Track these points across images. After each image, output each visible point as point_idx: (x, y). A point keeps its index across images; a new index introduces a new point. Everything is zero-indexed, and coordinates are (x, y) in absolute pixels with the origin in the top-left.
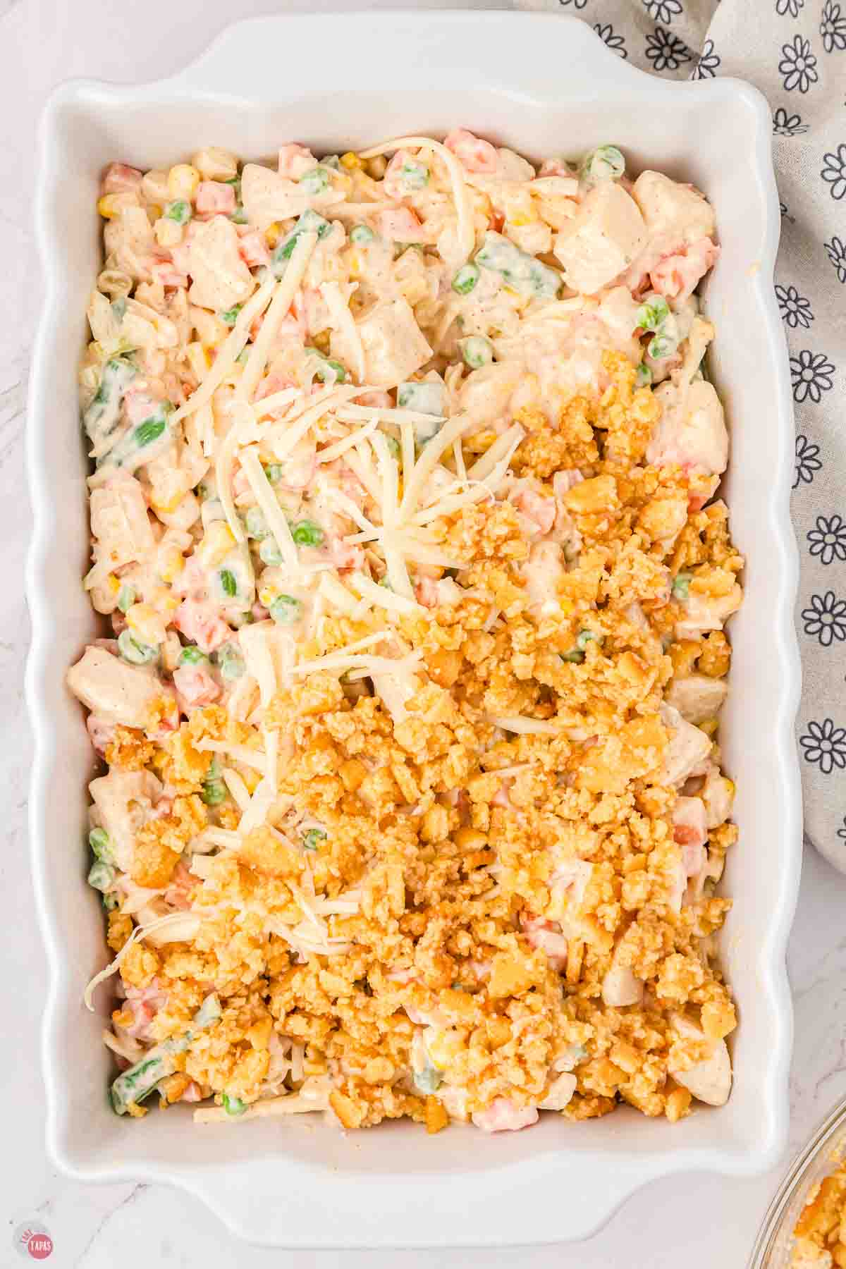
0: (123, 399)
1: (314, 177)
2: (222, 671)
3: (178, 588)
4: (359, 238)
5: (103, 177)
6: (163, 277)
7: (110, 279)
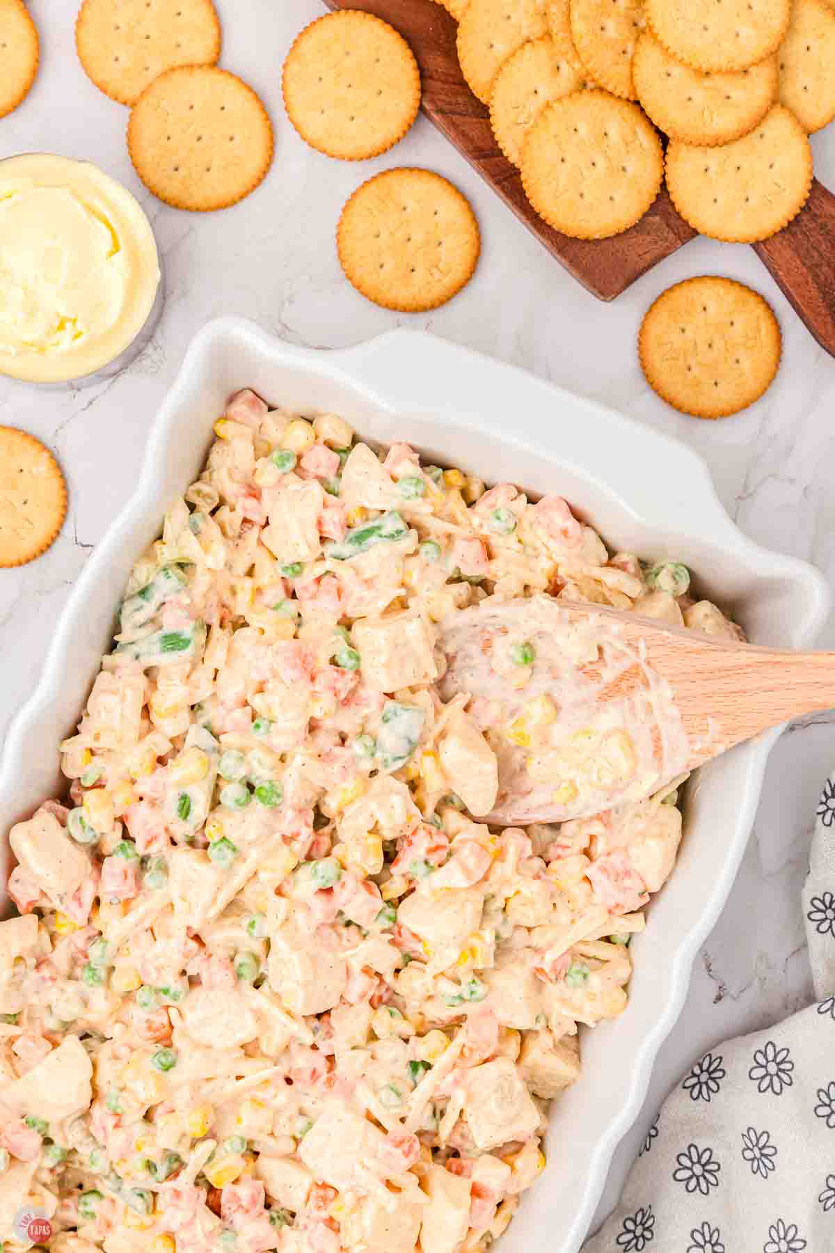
0: (164, 603)
1: (411, 484)
2: (147, 875)
3: (141, 789)
4: (427, 553)
5: (231, 400)
6: (245, 509)
7: (199, 492)
